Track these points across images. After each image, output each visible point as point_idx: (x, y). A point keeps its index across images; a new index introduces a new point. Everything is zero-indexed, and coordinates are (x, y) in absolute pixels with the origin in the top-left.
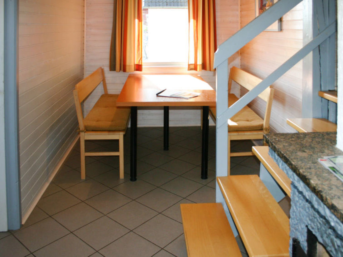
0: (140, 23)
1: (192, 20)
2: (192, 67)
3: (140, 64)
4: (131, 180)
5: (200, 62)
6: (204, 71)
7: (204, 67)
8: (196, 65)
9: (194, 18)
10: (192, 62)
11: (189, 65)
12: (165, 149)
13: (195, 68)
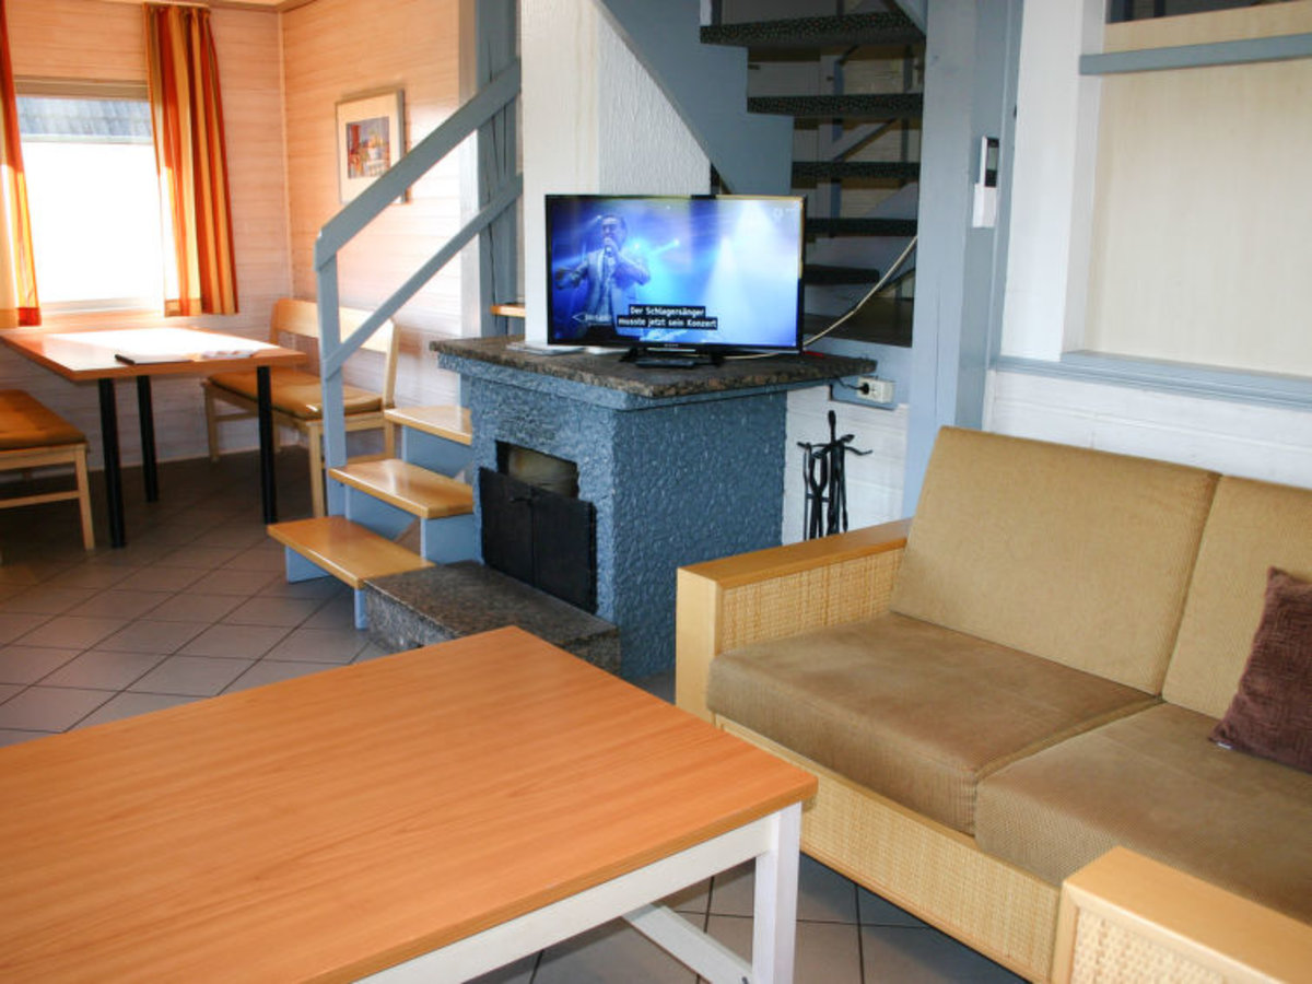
0: (20, 177)
1: (164, 169)
2: (175, 307)
3: (33, 305)
4: (114, 546)
5: (195, 293)
6: (207, 316)
7: (206, 305)
8: (185, 304)
9: (169, 163)
10: (175, 294)
11: (167, 302)
12: (149, 499)
13: (184, 310)
